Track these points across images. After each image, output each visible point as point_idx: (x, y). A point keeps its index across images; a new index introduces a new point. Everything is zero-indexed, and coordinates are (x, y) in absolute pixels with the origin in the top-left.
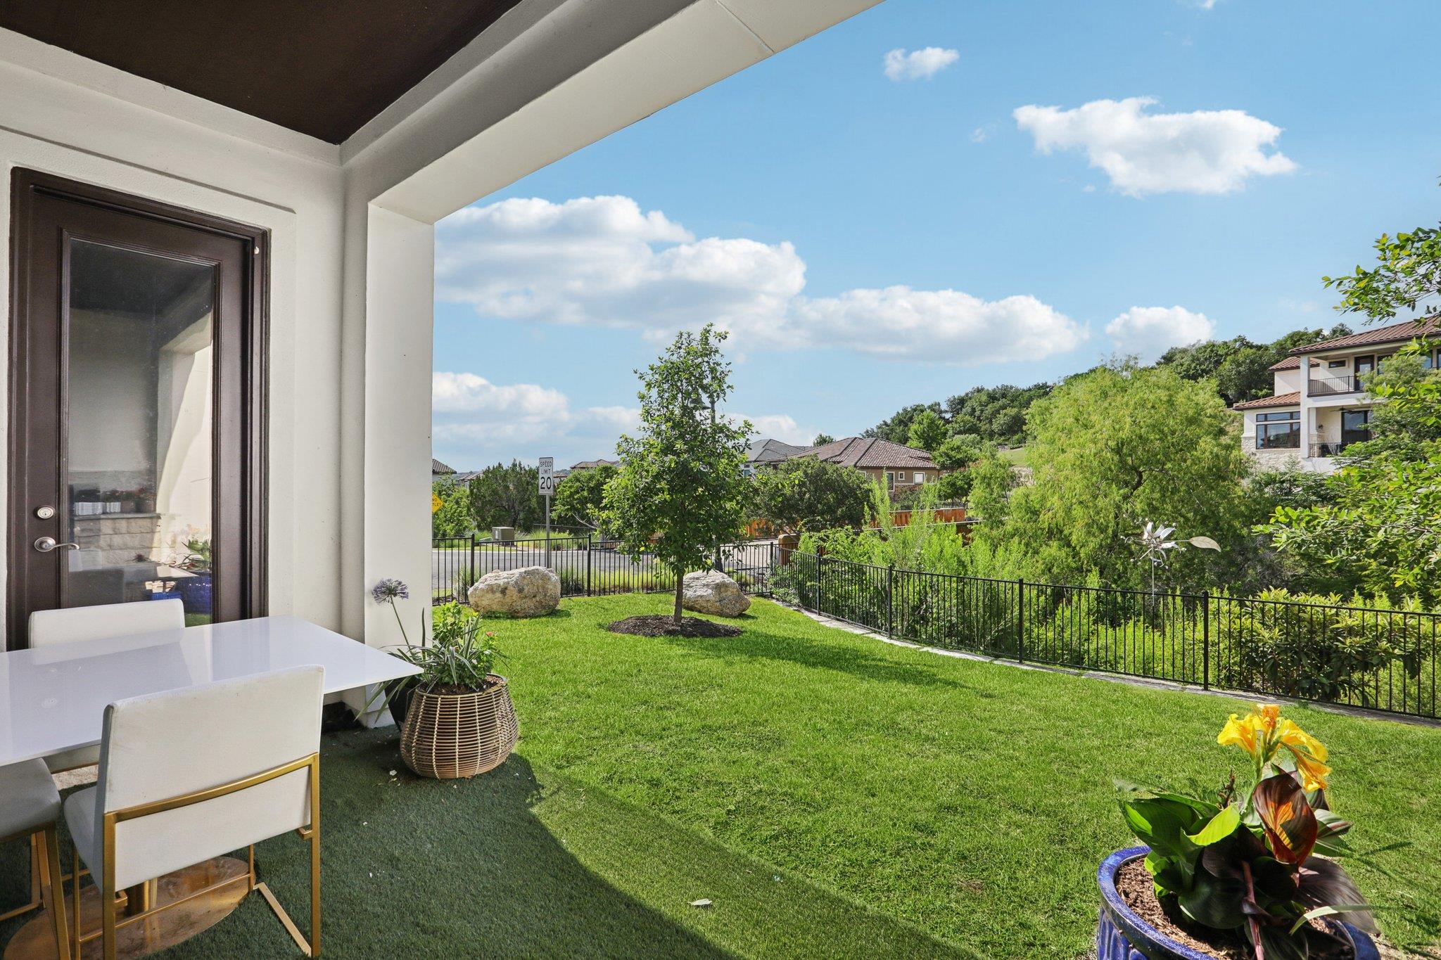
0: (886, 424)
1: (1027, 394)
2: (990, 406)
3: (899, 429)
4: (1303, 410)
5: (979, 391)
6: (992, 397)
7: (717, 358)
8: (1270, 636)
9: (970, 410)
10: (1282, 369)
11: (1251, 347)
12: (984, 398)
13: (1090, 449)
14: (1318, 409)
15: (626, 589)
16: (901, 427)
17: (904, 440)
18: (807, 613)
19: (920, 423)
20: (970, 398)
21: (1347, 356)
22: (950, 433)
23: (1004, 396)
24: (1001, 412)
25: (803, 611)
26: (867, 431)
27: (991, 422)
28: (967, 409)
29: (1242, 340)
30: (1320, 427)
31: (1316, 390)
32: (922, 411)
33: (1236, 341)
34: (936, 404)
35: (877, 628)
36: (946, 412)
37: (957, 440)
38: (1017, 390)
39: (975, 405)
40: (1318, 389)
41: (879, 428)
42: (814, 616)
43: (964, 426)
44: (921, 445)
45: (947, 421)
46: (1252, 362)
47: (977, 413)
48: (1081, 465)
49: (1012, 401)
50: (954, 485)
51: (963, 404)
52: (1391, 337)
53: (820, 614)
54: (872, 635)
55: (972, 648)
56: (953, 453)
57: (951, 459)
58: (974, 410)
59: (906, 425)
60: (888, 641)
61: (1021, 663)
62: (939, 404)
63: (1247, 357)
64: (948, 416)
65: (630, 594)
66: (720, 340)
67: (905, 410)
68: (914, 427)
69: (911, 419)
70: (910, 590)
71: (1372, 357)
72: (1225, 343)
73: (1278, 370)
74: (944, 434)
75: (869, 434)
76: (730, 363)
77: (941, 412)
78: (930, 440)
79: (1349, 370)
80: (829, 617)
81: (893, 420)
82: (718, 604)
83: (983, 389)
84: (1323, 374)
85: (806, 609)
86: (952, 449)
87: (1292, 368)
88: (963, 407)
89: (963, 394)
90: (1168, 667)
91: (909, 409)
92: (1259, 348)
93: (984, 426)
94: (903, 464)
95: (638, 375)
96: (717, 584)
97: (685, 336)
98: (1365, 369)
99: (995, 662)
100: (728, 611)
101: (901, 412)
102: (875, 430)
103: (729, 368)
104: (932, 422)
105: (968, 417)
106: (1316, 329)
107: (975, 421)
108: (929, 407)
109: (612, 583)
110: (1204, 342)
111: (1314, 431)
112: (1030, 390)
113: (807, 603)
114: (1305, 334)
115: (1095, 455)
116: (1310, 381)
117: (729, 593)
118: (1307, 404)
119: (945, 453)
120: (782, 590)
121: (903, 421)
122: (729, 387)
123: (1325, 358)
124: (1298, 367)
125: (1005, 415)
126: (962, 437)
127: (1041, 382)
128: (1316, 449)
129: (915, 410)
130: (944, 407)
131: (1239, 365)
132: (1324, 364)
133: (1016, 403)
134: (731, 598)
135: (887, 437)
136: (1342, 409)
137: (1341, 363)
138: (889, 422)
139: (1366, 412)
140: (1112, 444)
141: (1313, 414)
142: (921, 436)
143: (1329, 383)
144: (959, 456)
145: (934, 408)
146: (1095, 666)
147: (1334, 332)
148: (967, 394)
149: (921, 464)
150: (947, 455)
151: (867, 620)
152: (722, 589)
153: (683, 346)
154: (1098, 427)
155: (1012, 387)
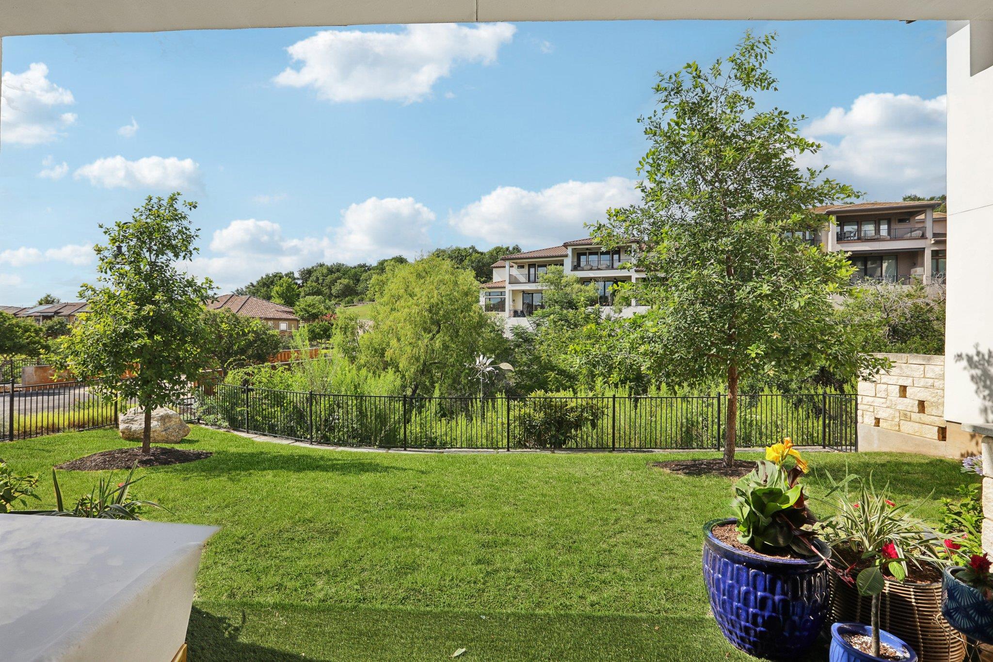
0: (252, 285)
1: (354, 270)
2: (329, 277)
3: (263, 290)
4: (507, 290)
5: (321, 265)
6: (331, 271)
7: (185, 223)
8: (539, 416)
9: (315, 279)
10: (497, 267)
11: (478, 253)
12: (325, 271)
13: (415, 310)
14: (513, 291)
15: (53, 429)
16: (265, 289)
17: (269, 298)
18: (236, 433)
19: (281, 286)
20: (315, 270)
21: (525, 263)
22: (302, 294)
23: (338, 270)
24: (338, 281)
25: (232, 431)
26: (238, 290)
27: (330, 289)
28: (313, 278)
29: (473, 248)
30: (514, 300)
31: (513, 281)
32: (281, 278)
33: (470, 248)
34: (291, 273)
35: (298, 439)
36: (298, 279)
37: (310, 299)
38: (347, 267)
39: (319, 275)
40: (513, 280)
41: (247, 288)
42: (244, 435)
43: (313, 290)
44: (283, 302)
45: (300, 287)
46: (479, 261)
47: (320, 281)
48: (409, 319)
49: (344, 274)
50: (313, 331)
51: (310, 274)
52: (543, 255)
53: (248, 433)
54: (298, 444)
55: (370, 445)
56: (310, 309)
57: (308, 313)
58: (318, 279)
59: (268, 287)
60: (311, 446)
61: (405, 450)
62: (293, 273)
63: (476, 258)
64: (300, 282)
65: (61, 434)
66: (190, 209)
67: (267, 275)
68: (276, 288)
69: (272, 282)
70: (321, 408)
71: (535, 265)
72: (465, 249)
73: (495, 267)
74: (298, 295)
75: (240, 293)
76: (199, 229)
77: (295, 279)
78: (289, 298)
79: (525, 270)
80: (256, 434)
81: (258, 282)
82: (164, 433)
83: (324, 265)
84: (515, 271)
85: (233, 430)
86: (309, 306)
87: (501, 267)
88: (310, 276)
89: (310, 267)
90: (484, 441)
91: (271, 275)
92: (482, 254)
93: (326, 290)
94: (271, 316)
95: (103, 230)
96: (162, 416)
97: (154, 200)
98: (532, 270)
99: (390, 451)
100: (173, 438)
101: (264, 277)
102: (244, 290)
103: (199, 233)
104: (289, 286)
105: (314, 284)
106: (507, 246)
107: (320, 286)
108: (286, 275)
109: (39, 424)
110: (454, 247)
111: (511, 303)
112: (355, 267)
113: (235, 425)
114: (502, 248)
115: (418, 313)
116: (510, 275)
117: (173, 423)
118: (509, 288)
119: (303, 308)
120: (212, 416)
121: (266, 284)
122: (195, 249)
123: (516, 263)
124: (505, 267)
125: (341, 283)
126: (312, 297)
127: (362, 263)
128: (512, 313)
129: (275, 276)
130: (297, 275)
131: (472, 262)
132: (515, 266)
133: (347, 276)
134: (175, 426)
135: (254, 294)
136: (524, 292)
137: (522, 267)
138: (255, 283)
139: (532, 294)
140: (427, 306)
141: (511, 292)
142: (281, 295)
143: (517, 277)
144: (314, 311)
145: (290, 275)
146: (443, 446)
147: (514, 249)
148: (313, 268)
149: (285, 316)
150: (306, 311)
151: (290, 433)
152: (166, 420)
153: (154, 209)
154: (419, 295)
155: (343, 265)
